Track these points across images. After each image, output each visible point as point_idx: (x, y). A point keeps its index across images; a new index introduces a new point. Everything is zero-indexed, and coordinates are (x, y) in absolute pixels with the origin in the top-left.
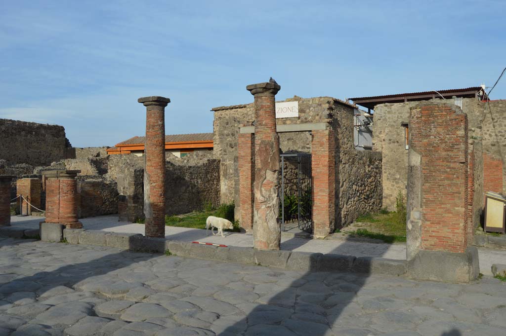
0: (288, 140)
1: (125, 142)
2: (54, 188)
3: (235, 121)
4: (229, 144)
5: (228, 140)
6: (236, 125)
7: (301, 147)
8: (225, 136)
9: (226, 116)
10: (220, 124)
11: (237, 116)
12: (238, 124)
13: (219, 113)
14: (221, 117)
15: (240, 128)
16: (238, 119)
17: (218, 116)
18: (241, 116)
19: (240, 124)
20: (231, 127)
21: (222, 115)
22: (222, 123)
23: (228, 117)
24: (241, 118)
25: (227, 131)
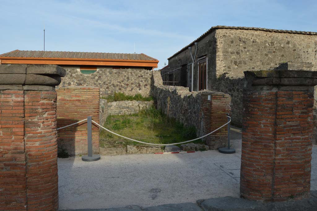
1: (9, 54)
3: (240, 41)
4: (233, 62)
5: (232, 57)
6: (241, 45)
8: (229, 54)
9: (231, 36)
10: (225, 41)
11: (243, 37)
12: (244, 44)
13: (223, 31)
14: (226, 35)
15: (245, 48)
16: (243, 40)
17: (222, 34)
18: (246, 37)
19: (245, 44)
20: (236, 46)
21: (227, 33)
22: (226, 41)
23: (233, 36)
24: (247, 39)
25: (232, 50)
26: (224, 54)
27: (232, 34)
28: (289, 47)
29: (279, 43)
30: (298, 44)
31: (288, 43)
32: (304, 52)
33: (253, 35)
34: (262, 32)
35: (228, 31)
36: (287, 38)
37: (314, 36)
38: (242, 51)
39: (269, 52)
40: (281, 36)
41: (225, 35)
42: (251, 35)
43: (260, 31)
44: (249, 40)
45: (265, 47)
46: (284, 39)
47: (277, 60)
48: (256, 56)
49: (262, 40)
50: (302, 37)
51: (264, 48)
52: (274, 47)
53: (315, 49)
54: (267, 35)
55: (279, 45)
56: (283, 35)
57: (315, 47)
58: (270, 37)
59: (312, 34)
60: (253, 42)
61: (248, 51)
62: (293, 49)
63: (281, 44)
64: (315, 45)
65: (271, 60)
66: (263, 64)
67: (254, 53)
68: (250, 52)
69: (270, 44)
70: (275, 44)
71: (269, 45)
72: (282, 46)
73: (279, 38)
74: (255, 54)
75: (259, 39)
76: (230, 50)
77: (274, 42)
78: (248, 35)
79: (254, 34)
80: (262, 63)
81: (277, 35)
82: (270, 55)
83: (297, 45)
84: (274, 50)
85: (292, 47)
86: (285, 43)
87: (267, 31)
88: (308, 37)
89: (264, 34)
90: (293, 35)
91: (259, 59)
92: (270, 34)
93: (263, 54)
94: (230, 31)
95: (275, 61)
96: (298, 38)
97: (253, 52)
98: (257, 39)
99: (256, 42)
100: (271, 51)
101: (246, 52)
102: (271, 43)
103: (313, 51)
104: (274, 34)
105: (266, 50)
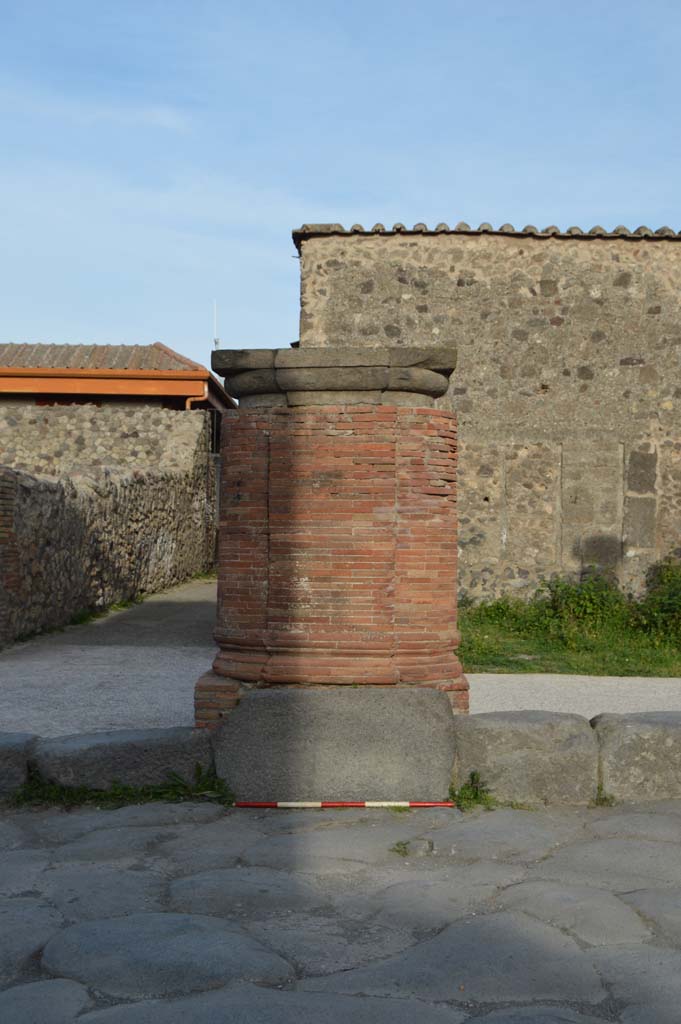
0: (624, 362)
2: (346, 462)
3: (402, 280)
6: (406, 297)
7: (673, 390)
8: (355, 334)
9: (364, 262)
10: (335, 286)
11: (416, 264)
12: (418, 292)
13: (328, 243)
14: (340, 260)
15: (423, 309)
16: (416, 276)
17: (324, 256)
18: (430, 266)
19: (424, 293)
20: (385, 302)
21: (342, 254)
22: (343, 283)
23: (372, 262)
24: (431, 273)
25: (367, 318)
26: (334, 335)
27: (367, 256)
28: (627, 299)
29: (582, 284)
30: (672, 283)
31: (623, 280)
33: (458, 255)
34: (500, 239)
35: (351, 244)
38: (410, 322)
39: (530, 323)
40: (591, 251)
41: (335, 263)
42: (450, 256)
43: (492, 239)
44: (443, 274)
45: (516, 302)
46: (605, 264)
47: (571, 355)
48: (472, 342)
49: (499, 276)
51: (511, 305)
52: (558, 302)
54: (521, 253)
55: (582, 289)
56: (599, 248)
58: (538, 259)
60: (460, 283)
61: (438, 320)
62: (650, 305)
63: (587, 287)
65: (543, 355)
66: (504, 373)
67: (466, 327)
68: (447, 324)
69: (537, 289)
70: (561, 290)
71: (533, 291)
72: (595, 293)
73: (577, 261)
74: (468, 332)
75: (485, 270)
76: (358, 318)
77: (557, 281)
78: (436, 256)
79: (461, 252)
80: (503, 370)
81: (571, 251)
82: (536, 335)
84: (558, 314)
86: (611, 281)
87: (528, 234)
89: (512, 248)
90: (645, 246)
91: (487, 353)
92: (537, 247)
93: (505, 330)
94: (359, 242)
95: (564, 359)
96: (673, 257)
97: (461, 323)
98: (476, 271)
99: (472, 282)
100: (541, 316)
101: (429, 326)
102: (543, 283)
104: (554, 249)
105: (517, 313)
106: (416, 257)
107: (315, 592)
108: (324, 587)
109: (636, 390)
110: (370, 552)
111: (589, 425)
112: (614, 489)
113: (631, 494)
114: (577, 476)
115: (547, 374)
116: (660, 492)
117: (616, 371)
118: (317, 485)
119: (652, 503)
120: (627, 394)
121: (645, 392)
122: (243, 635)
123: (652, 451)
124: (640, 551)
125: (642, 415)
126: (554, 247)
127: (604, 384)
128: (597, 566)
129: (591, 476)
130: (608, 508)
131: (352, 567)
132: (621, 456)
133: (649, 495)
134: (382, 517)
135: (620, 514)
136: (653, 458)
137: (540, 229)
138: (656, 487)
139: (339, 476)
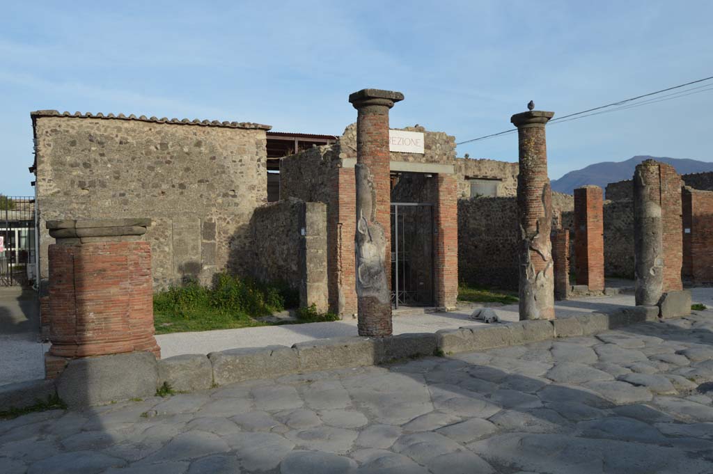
0: (200, 181)
2: (107, 265)
3: (91, 140)
4: (77, 182)
5: (74, 173)
6: (93, 149)
7: (222, 194)
8: (67, 167)
9: (71, 131)
10: (56, 142)
11: (98, 133)
12: (100, 147)
13: (51, 120)
14: (58, 129)
15: (102, 155)
16: (99, 139)
17: (49, 127)
18: (105, 134)
19: (103, 147)
20: (83, 151)
21: (59, 126)
22: (59, 141)
23: (75, 131)
24: (106, 137)
25: (74, 159)
26: (56, 167)
27: (73, 128)
28: (200, 153)
29: (180, 145)
30: (220, 146)
31: (198, 144)
32: (235, 162)
33: (119, 129)
34: (141, 123)
35: (64, 121)
36: (195, 134)
37: (253, 131)
38: (96, 161)
39: (155, 163)
40: (184, 130)
41: (56, 130)
42: (116, 130)
43: (136, 122)
44: (112, 138)
45: (149, 153)
46: (190, 136)
47: (175, 178)
48: (128, 171)
49: (140, 140)
50: (228, 132)
51: (146, 154)
52: (169, 153)
53: (257, 155)
54: (150, 130)
55: (179, 148)
56: (187, 129)
57: (257, 152)
58: (159, 133)
59: (248, 127)
60: (121, 143)
61: (110, 160)
62: (211, 156)
63: (182, 147)
64: (257, 148)
65: (162, 178)
66: (143, 186)
67: (124, 164)
68: (114, 163)
69: (159, 147)
70: (170, 148)
71: (157, 148)
72: (186, 150)
73: (177, 135)
74: (125, 166)
75: (134, 137)
76: (68, 158)
77: (168, 143)
78: (109, 129)
79: (121, 128)
80: (143, 184)
81: (175, 130)
82: (159, 169)
83: (219, 148)
84: (168, 159)
85: (207, 151)
86: (193, 144)
87: (152, 121)
88: (241, 133)
89: (145, 127)
90: (208, 129)
91: (135, 176)
92: (159, 127)
93: (143, 166)
94: (68, 120)
95: (172, 180)
96: (220, 135)
97: (122, 162)
98: (129, 137)
99: (127, 143)
100: (161, 160)
101: (105, 163)
102: (161, 144)
103: (252, 159)
104: (166, 128)
105: (149, 158)
106: (98, 129)
107: (96, 319)
108: (100, 316)
109: (205, 194)
110: (119, 300)
111: (185, 210)
112: (197, 239)
113: (204, 241)
114: (180, 234)
115: (164, 187)
116: (218, 240)
117: (196, 185)
118: (95, 275)
119: (214, 245)
120: (201, 196)
121: (210, 195)
122: (66, 338)
123: (213, 221)
124: (210, 267)
125: (208, 205)
126: (166, 127)
127: (191, 191)
128: (190, 274)
129: (186, 234)
130: (194, 248)
131: (112, 307)
132: (199, 224)
133: (213, 241)
134: (123, 286)
135: (200, 250)
136: (214, 225)
137: (159, 118)
138: (216, 237)
139: (105, 271)
